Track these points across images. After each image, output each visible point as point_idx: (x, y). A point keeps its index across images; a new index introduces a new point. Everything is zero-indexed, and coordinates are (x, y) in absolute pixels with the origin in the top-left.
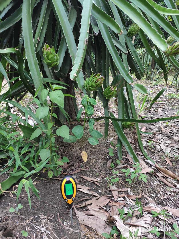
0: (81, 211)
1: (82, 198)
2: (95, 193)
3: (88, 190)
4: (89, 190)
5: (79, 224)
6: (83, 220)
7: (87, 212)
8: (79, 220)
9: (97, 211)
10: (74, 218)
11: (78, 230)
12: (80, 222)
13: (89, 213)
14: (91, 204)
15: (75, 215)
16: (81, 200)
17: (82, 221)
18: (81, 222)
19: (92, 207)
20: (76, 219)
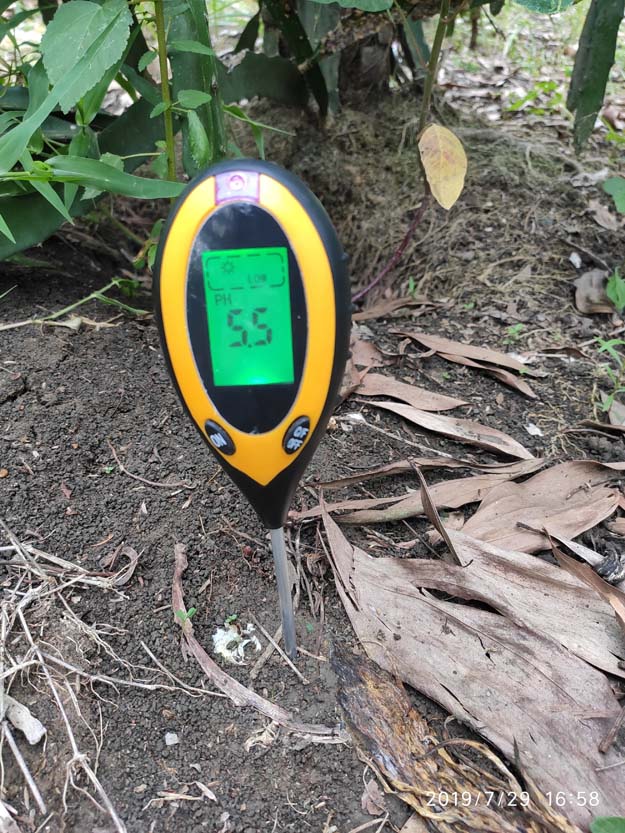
0: (386, 550)
1: (396, 459)
2: (499, 435)
3: (442, 413)
4: (456, 412)
5: (349, 663)
6: (389, 633)
7: (437, 572)
8: (361, 626)
9: (520, 571)
10: (318, 602)
11: (332, 725)
12: (368, 648)
13: (449, 582)
14: (469, 509)
15: (324, 576)
16: (387, 468)
17: (381, 636)
18: (374, 652)
19: (480, 532)
20: (329, 614)
